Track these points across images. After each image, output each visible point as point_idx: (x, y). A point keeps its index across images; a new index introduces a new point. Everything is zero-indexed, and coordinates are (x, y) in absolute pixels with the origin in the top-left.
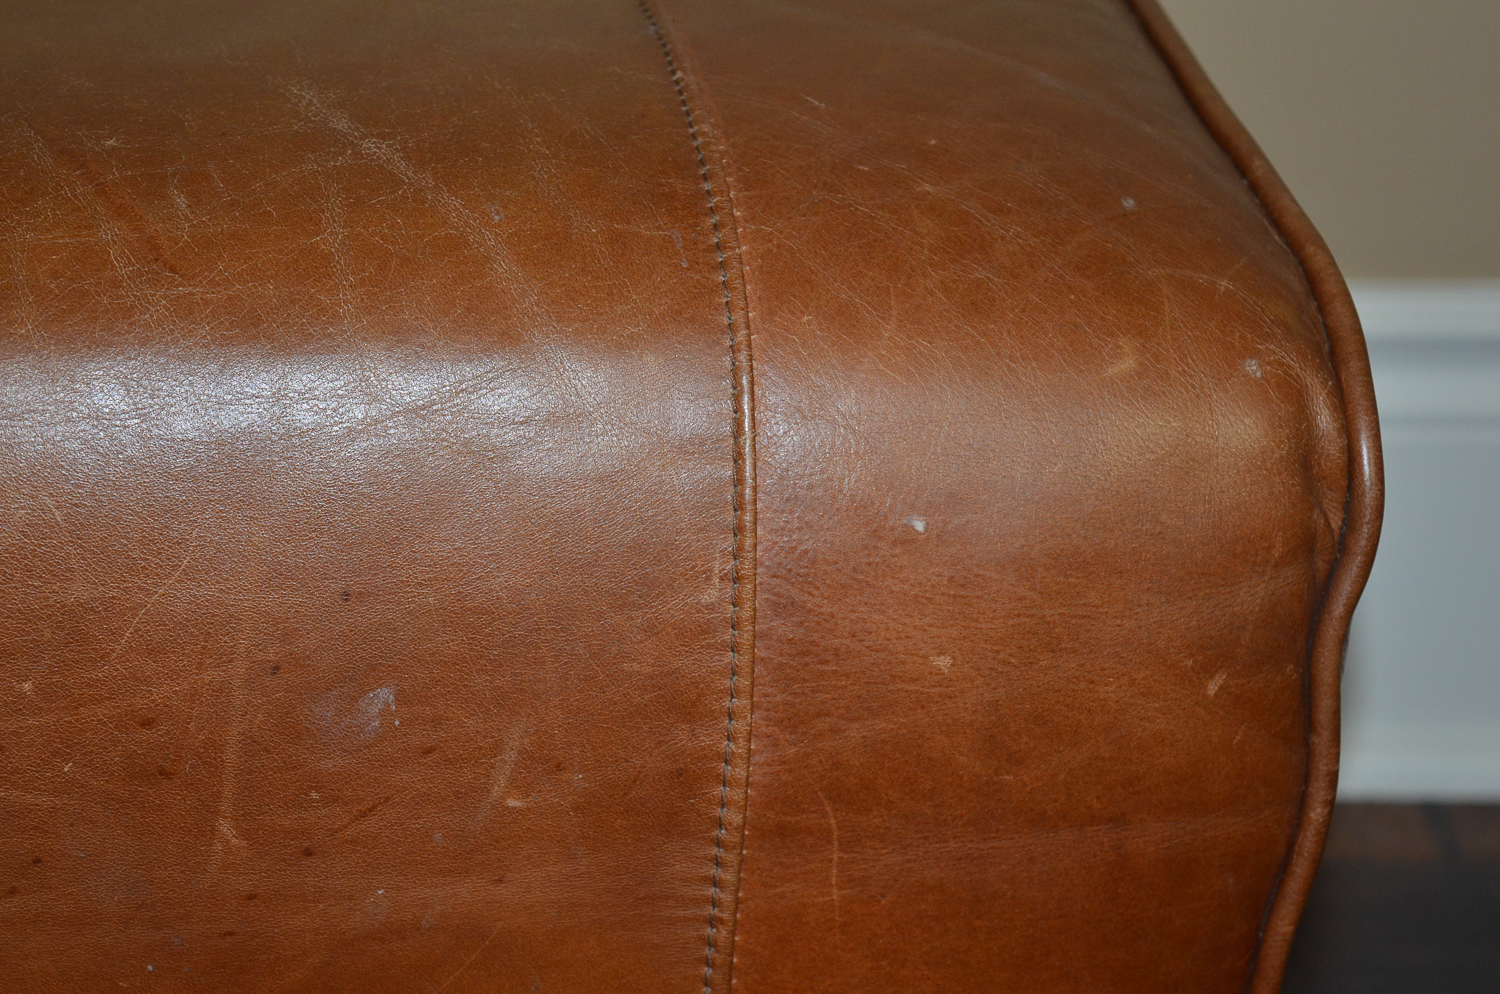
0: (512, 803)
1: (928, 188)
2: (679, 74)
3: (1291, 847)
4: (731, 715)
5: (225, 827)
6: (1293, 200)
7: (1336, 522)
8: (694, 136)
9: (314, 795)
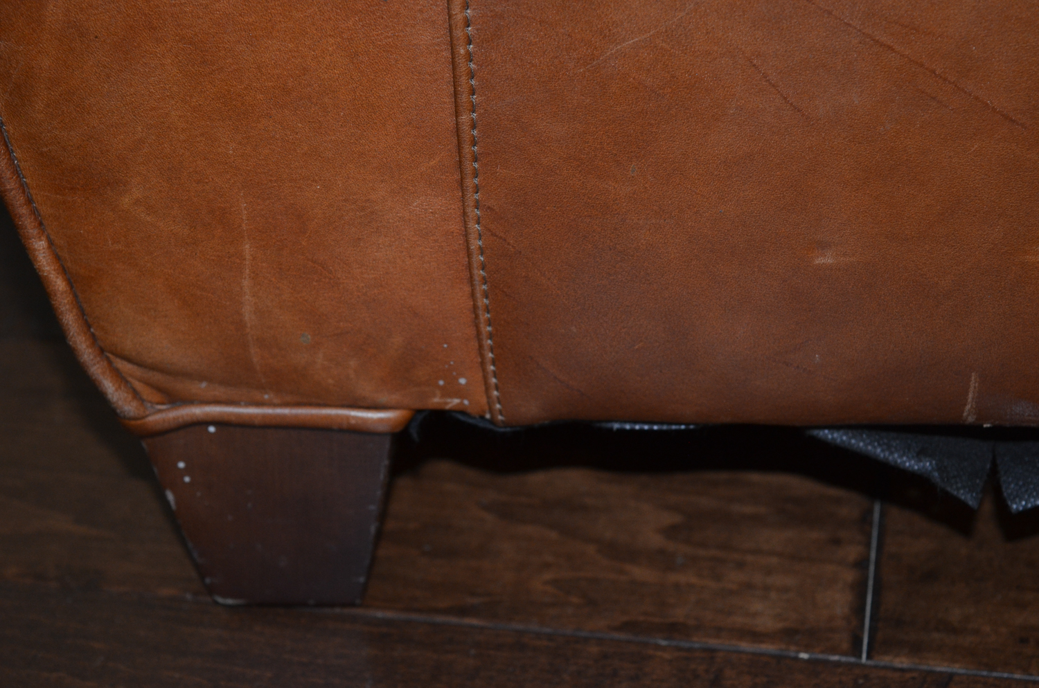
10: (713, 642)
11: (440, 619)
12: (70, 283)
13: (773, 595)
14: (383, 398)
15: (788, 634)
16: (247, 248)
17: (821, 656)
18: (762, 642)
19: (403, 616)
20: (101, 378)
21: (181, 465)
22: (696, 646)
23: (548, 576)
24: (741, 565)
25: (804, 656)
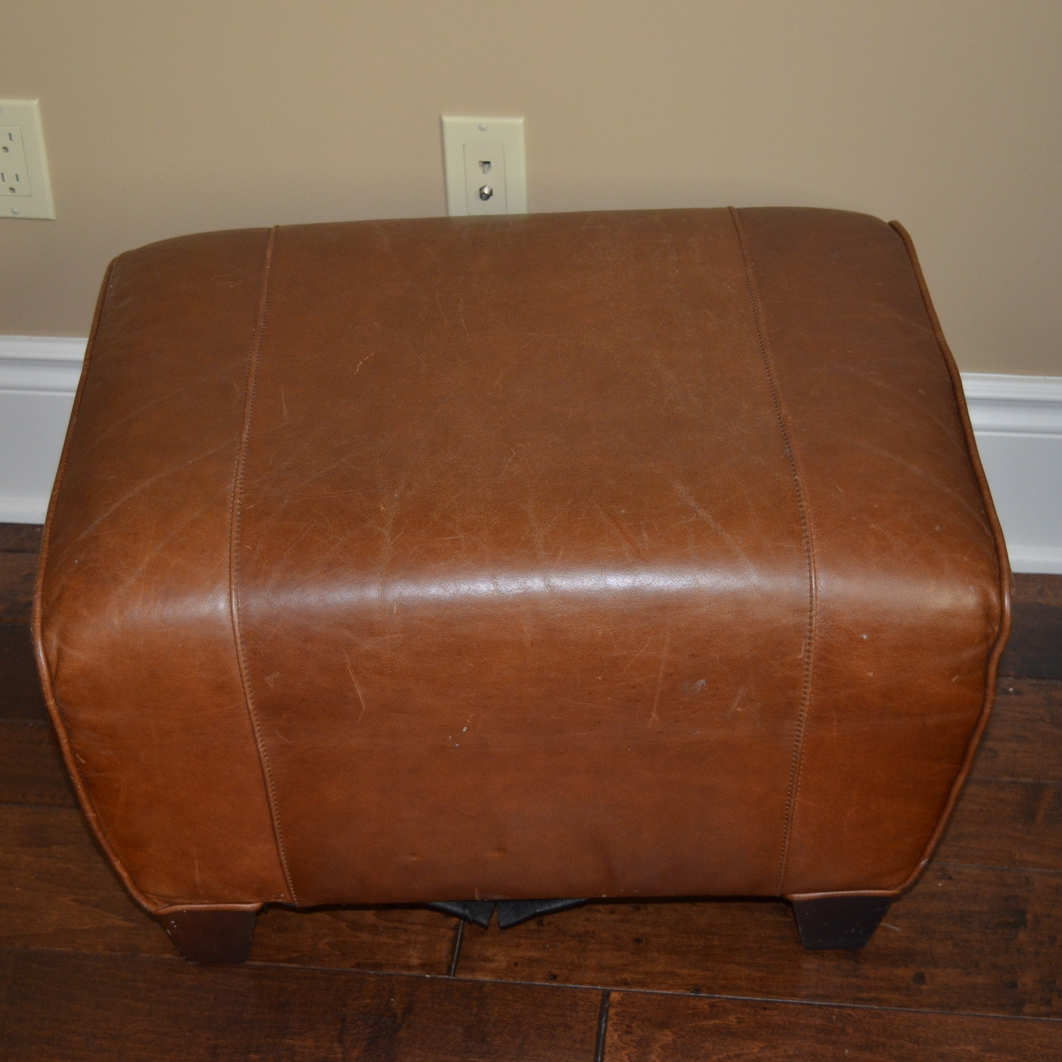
0: (739, 710)
1: (874, 526)
2: (796, 477)
3: (979, 719)
4: (805, 688)
5: (654, 715)
6: (996, 514)
7: (997, 629)
8: (801, 506)
9: (680, 707)
10: (392, 972)
11: (281, 965)
12: (129, 872)
13: (418, 946)
14: (252, 901)
15: (422, 966)
16: (197, 862)
17: (435, 976)
18: (412, 970)
19: (265, 964)
20: (142, 901)
21: (173, 922)
22: (385, 973)
23: (326, 941)
24: (406, 931)
25: (427, 976)
